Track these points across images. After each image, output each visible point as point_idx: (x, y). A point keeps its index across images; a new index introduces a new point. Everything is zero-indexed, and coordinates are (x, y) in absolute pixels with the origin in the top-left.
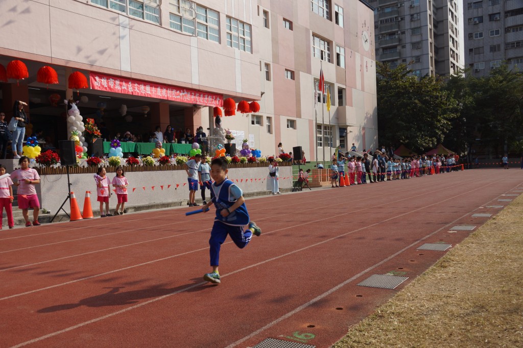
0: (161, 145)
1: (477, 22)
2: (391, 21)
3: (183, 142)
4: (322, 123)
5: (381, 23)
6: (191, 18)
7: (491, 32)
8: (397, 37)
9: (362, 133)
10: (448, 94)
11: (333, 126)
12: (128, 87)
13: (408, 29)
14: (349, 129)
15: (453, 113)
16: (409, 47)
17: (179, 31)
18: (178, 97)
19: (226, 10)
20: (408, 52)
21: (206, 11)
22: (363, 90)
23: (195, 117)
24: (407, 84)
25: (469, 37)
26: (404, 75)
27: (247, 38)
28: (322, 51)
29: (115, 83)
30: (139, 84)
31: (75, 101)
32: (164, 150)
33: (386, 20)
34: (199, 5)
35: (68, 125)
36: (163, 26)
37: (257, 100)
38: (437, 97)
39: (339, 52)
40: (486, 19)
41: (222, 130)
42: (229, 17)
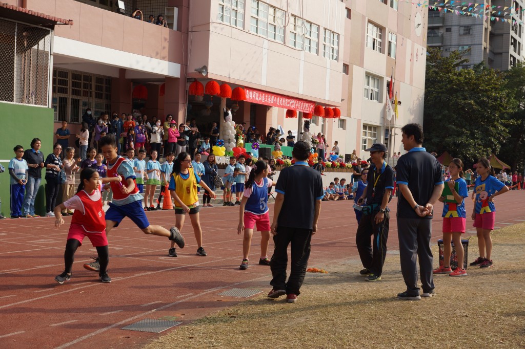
4: (368, 122)
6: (302, 34)
12: (262, 99)
14: (393, 131)
17: (294, 47)
19: (324, 23)
21: (311, 25)
23: (268, 115)
27: (336, 47)
28: (374, 39)
29: (256, 95)
36: (286, 44)
37: (339, 107)
39: (391, 41)
42: (325, 29)
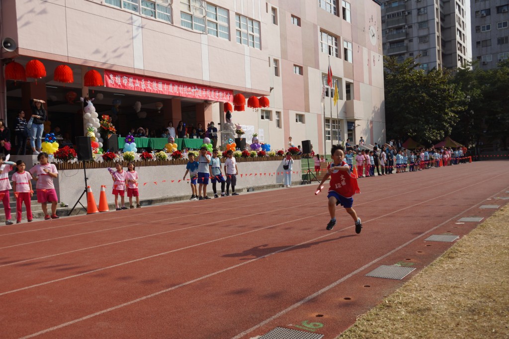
0: (174, 140)
1: (485, 15)
2: (398, 15)
3: (195, 137)
4: (330, 117)
5: (388, 17)
6: (201, 16)
7: (499, 24)
8: (404, 31)
9: (370, 127)
10: (456, 87)
11: (341, 120)
12: (140, 85)
13: (414, 23)
14: (357, 123)
15: (461, 106)
16: (416, 41)
17: (190, 29)
18: (190, 93)
19: (235, 7)
20: (415, 46)
21: (216, 9)
22: (370, 84)
23: (207, 113)
24: (414, 78)
25: (476, 30)
26: (411, 69)
27: (256, 35)
28: (330, 47)
29: (128, 81)
30: (152, 81)
31: (90, 98)
32: (176, 145)
33: (393, 14)
34: (209, 3)
35: (85, 121)
36: (174, 25)
37: (267, 95)
38: (444, 90)
39: (346, 48)
40: (494, 11)
41: (232, 125)
42: (239, 15)
